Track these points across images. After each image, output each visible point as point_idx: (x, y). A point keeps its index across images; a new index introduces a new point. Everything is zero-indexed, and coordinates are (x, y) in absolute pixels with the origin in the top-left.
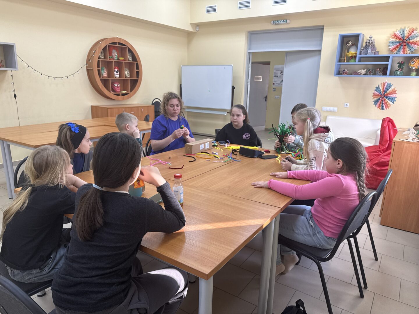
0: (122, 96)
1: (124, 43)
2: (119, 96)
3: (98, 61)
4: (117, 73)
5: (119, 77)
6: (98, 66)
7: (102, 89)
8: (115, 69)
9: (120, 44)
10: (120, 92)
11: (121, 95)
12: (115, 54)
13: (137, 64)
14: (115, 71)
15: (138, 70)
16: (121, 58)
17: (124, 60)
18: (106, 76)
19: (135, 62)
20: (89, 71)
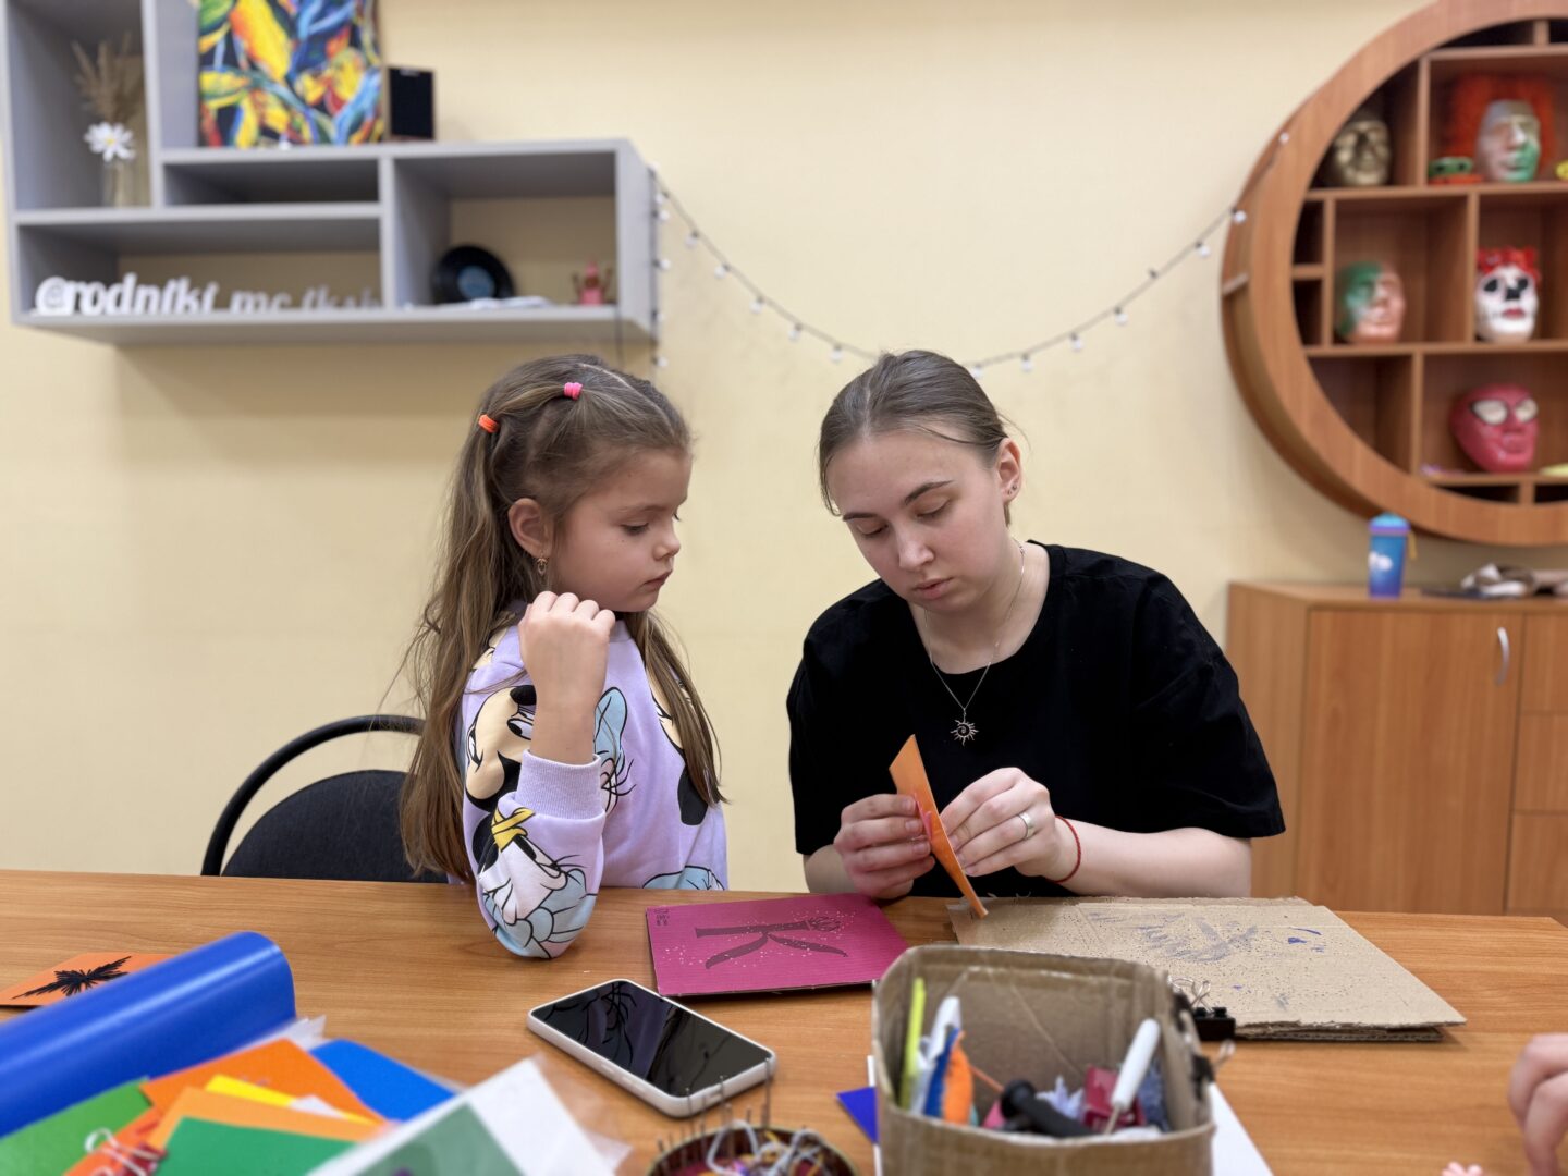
0: (1540, 501)
2: (1507, 508)
3: (1312, 208)
4: (1513, 305)
6: (1305, 253)
8: (1487, 265)
11: (1528, 493)
12: (1510, 136)
14: (1492, 287)
18: (1385, 330)
20: (1237, 307)
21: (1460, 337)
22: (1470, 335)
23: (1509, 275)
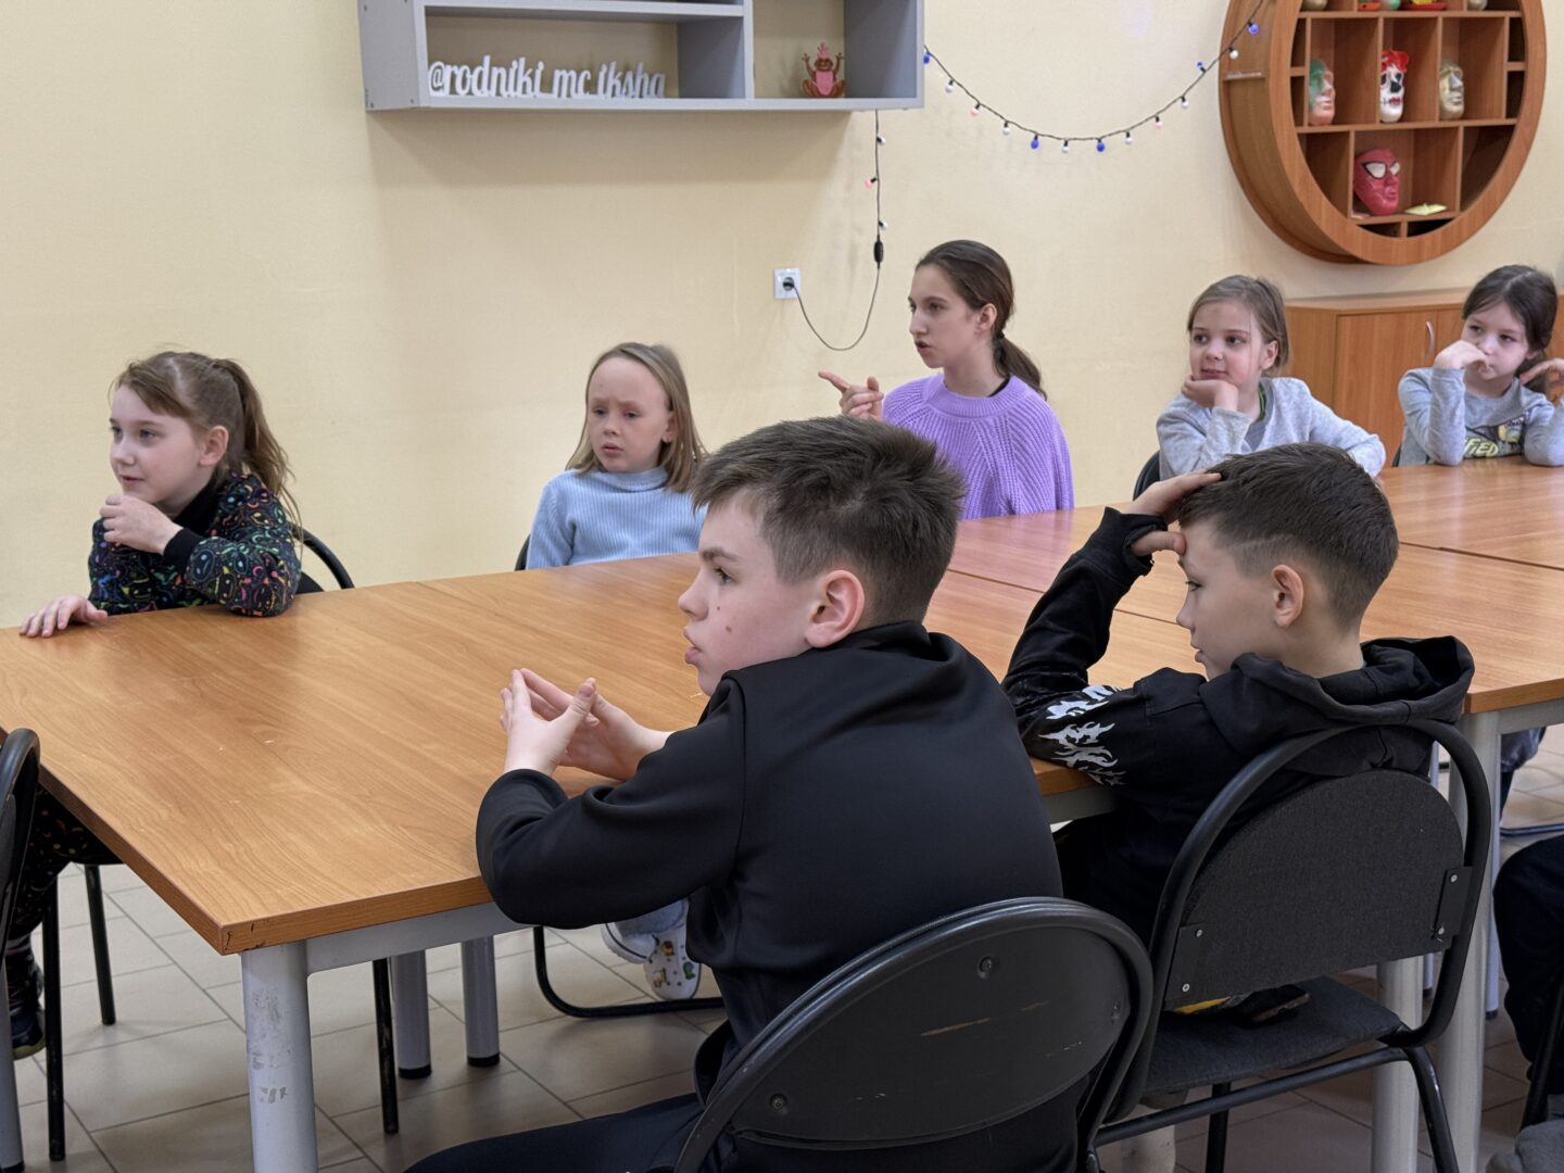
0: (1411, 234)
2: (1395, 240)
3: (1301, 23)
4: (1395, 95)
5: (1402, 119)
6: (1296, 61)
7: (1302, 199)
8: (1384, 66)
10: (1401, 211)
11: (1404, 229)
13: (1517, 26)
14: (1384, 80)
15: (1517, 66)
18: (1330, 113)
19: (1508, 15)
20: (1237, 91)
21: (1373, 122)
22: (1378, 121)
23: (1393, 71)
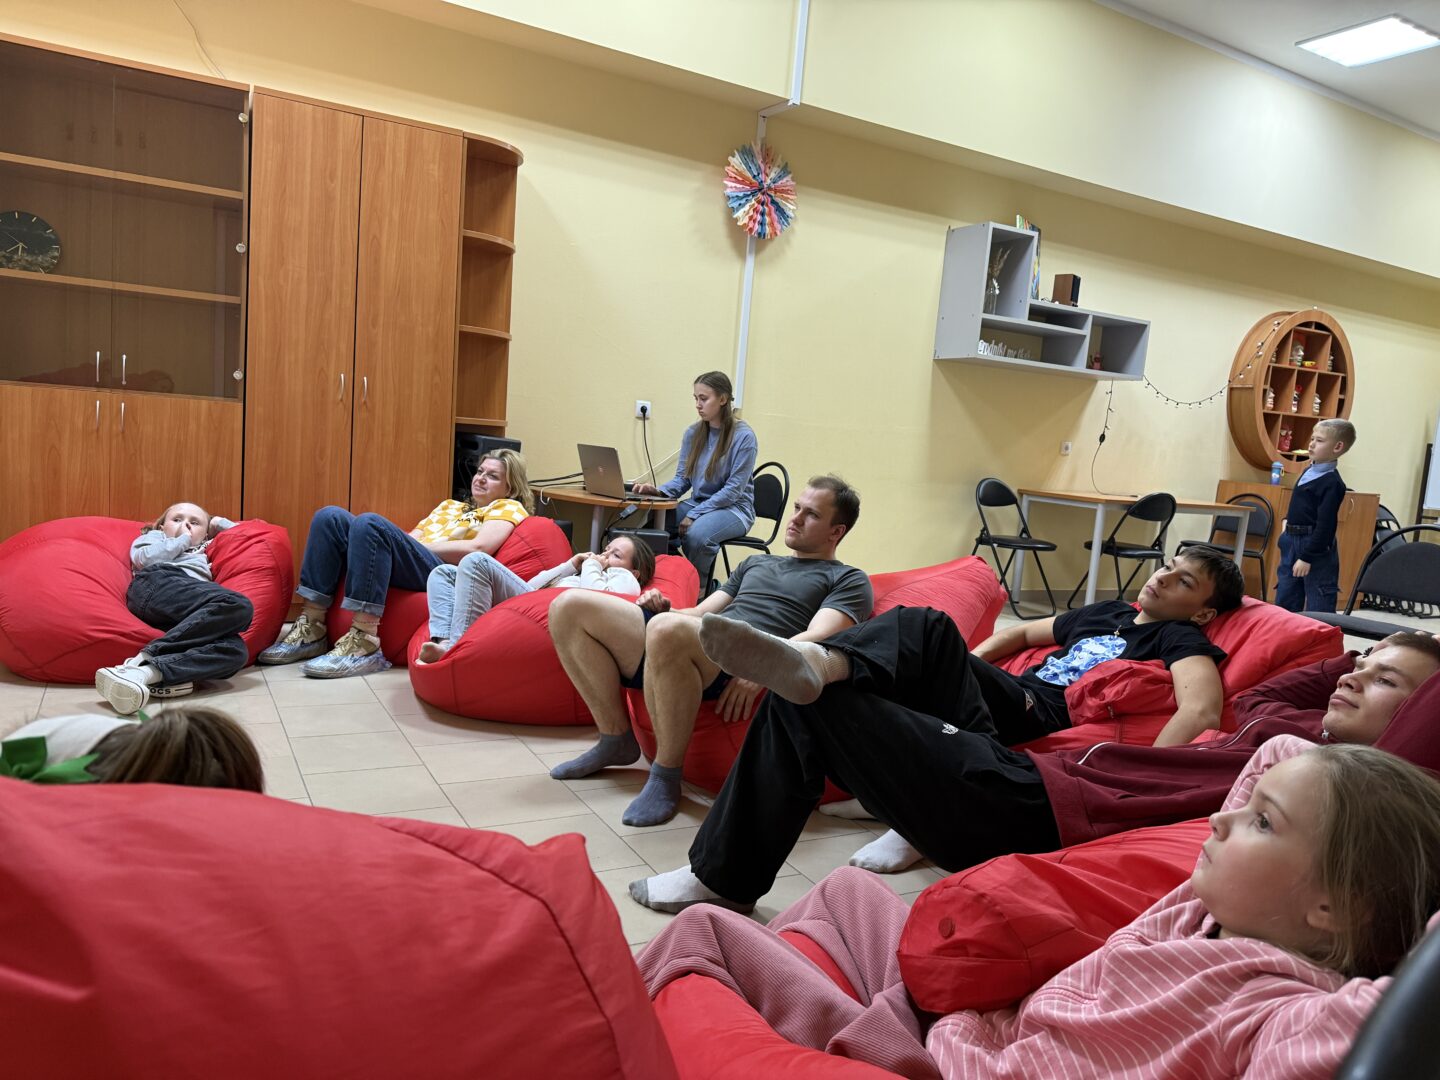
1: (1326, 324)
2: (1292, 462)
3: (1269, 367)
5: (1297, 412)
6: (1266, 383)
9: (1319, 326)
10: (1291, 451)
11: (1295, 458)
12: (1299, 352)
13: (1344, 380)
15: (1342, 397)
16: (1307, 363)
17: (1314, 367)
19: (1341, 375)
20: (1235, 393)
22: (1288, 412)
23: (1295, 392)
